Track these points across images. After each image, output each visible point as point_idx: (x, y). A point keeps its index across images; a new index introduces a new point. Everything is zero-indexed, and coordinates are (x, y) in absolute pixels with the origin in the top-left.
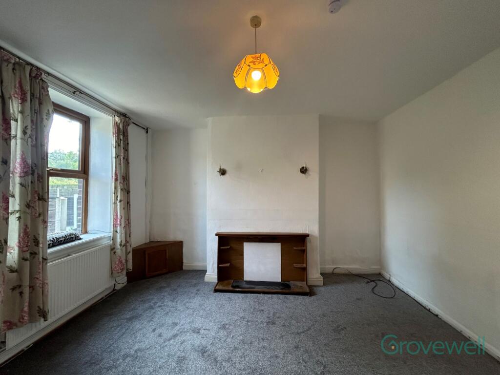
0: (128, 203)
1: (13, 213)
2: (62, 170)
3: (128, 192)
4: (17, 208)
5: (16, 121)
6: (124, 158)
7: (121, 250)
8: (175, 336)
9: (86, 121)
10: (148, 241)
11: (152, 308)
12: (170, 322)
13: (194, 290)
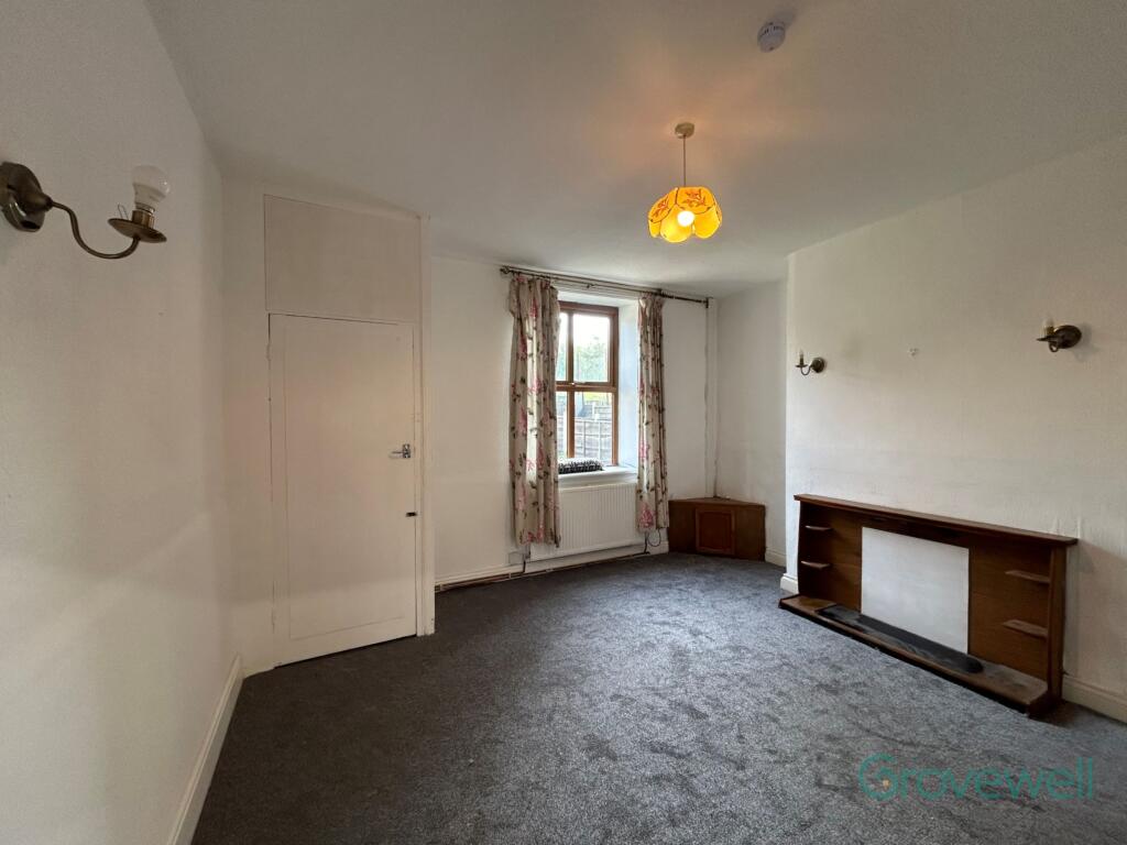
0: (661, 426)
1: (531, 431)
2: (587, 383)
3: (661, 410)
4: (535, 425)
5: (532, 339)
6: (653, 359)
7: (649, 494)
8: (664, 623)
9: (613, 313)
10: (710, 495)
11: (670, 587)
12: (674, 609)
13: (747, 592)
